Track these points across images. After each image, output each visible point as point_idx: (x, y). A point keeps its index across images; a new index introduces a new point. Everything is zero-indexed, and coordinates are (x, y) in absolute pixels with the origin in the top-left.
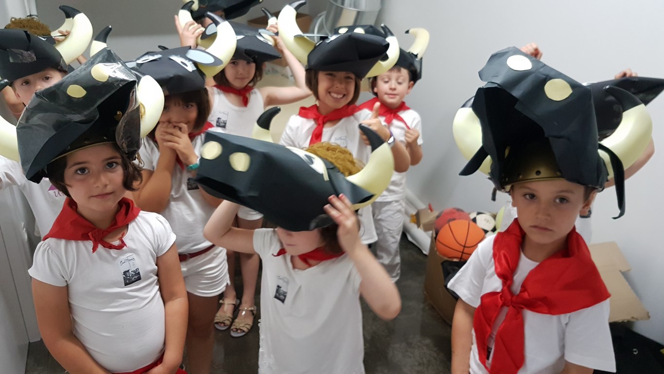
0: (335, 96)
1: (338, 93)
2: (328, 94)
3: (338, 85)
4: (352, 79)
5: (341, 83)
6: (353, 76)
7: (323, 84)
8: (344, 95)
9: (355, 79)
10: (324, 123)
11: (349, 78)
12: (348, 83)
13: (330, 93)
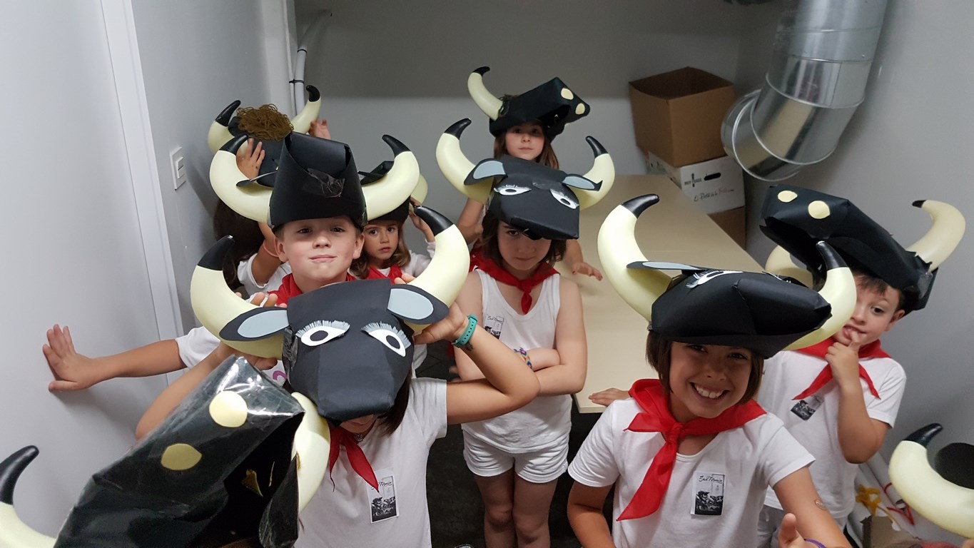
0: (705, 393)
1: (711, 390)
2: (690, 387)
3: (713, 374)
4: (744, 358)
5: (719, 370)
6: (748, 354)
7: (680, 366)
8: (725, 392)
9: (752, 360)
10: (679, 440)
11: (737, 356)
12: (734, 369)
13: (693, 385)
